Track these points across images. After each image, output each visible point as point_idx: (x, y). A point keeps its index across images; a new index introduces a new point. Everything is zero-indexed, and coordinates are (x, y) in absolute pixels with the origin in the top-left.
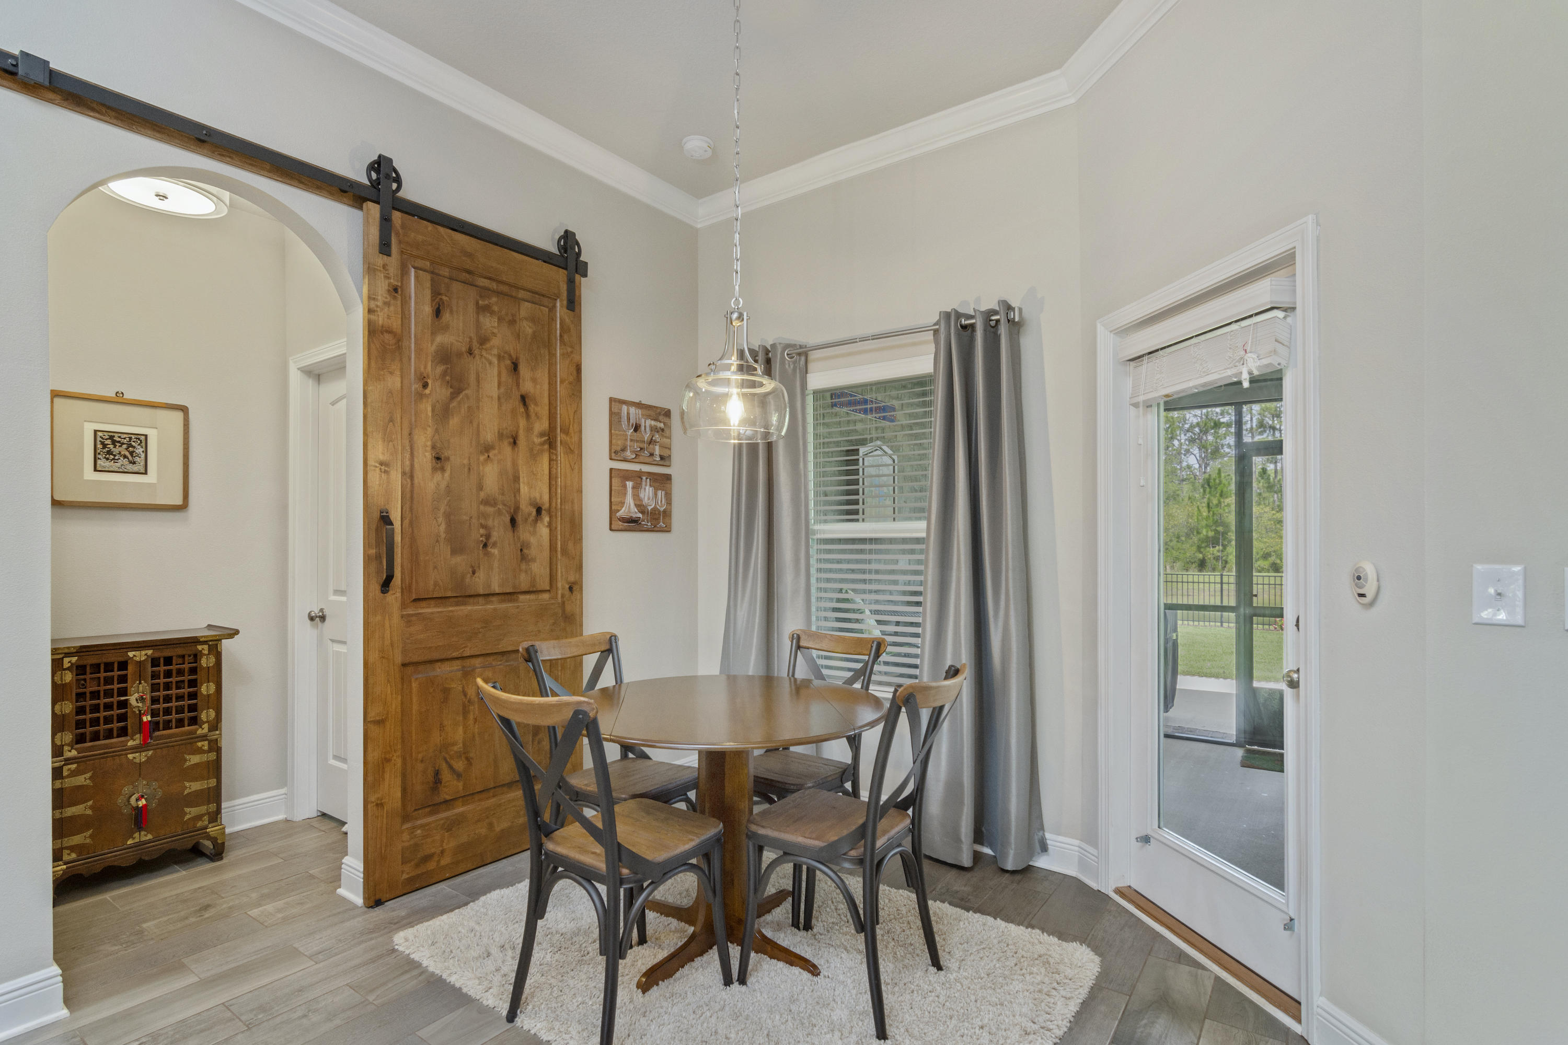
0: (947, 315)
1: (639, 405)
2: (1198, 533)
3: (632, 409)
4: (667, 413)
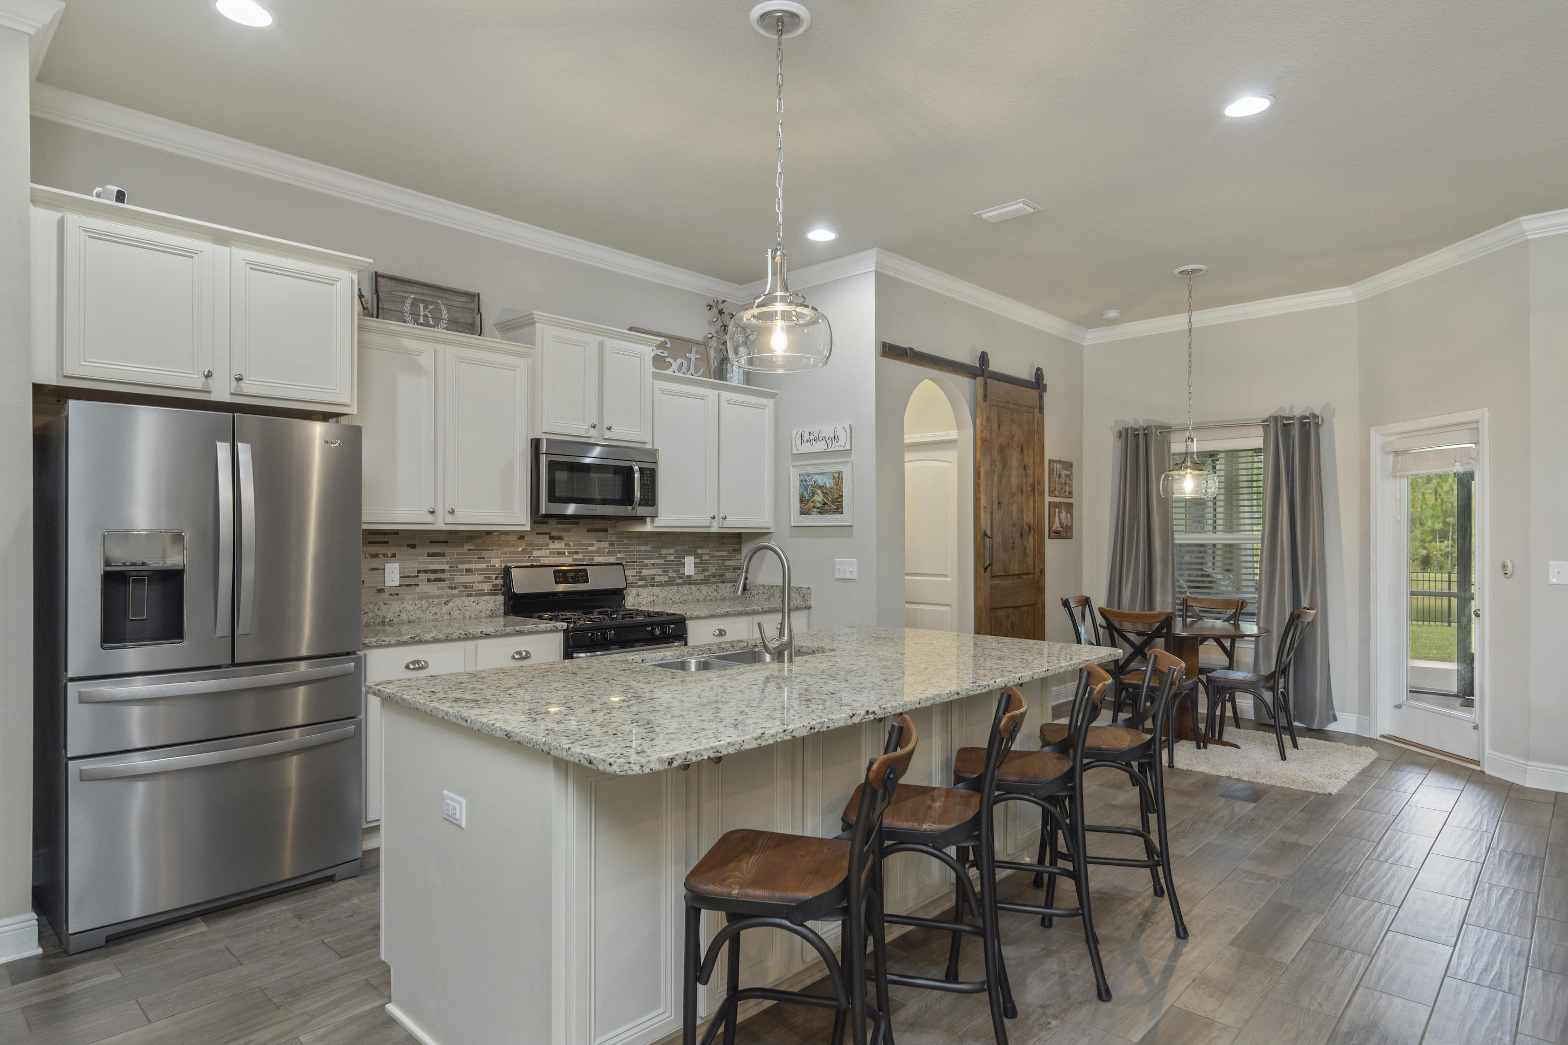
0: (1276, 419)
1: (1060, 462)
2: (1422, 524)
3: (1058, 465)
4: (1071, 465)
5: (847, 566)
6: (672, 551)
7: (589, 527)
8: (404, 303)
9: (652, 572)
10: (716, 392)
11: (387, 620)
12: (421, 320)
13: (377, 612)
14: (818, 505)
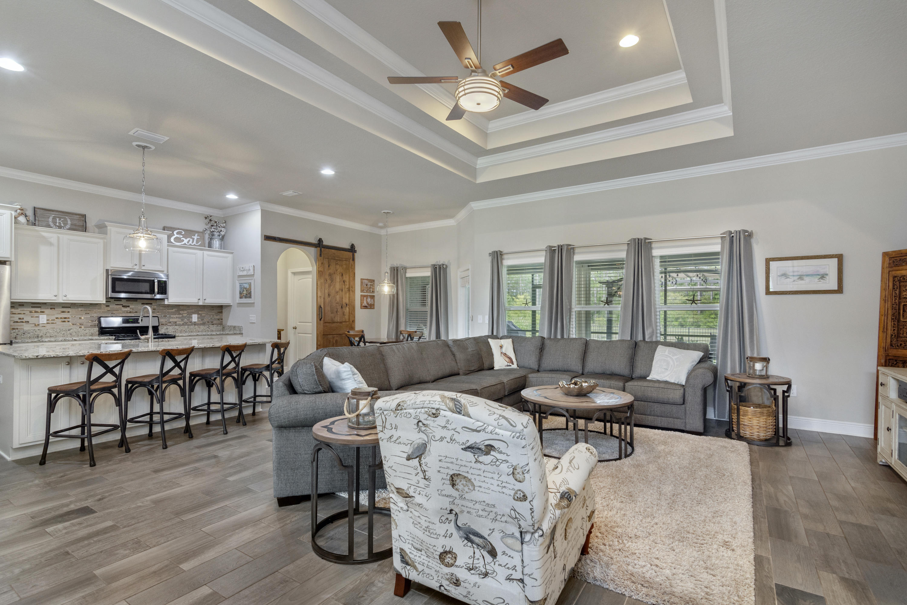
1: (367, 279)
3: (366, 281)
4: (374, 281)
5: (253, 318)
6: (185, 312)
7: (142, 302)
8: (49, 218)
9: (175, 320)
10: (202, 252)
11: (40, 336)
12: (58, 224)
13: (35, 333)
14: (245, 295)
